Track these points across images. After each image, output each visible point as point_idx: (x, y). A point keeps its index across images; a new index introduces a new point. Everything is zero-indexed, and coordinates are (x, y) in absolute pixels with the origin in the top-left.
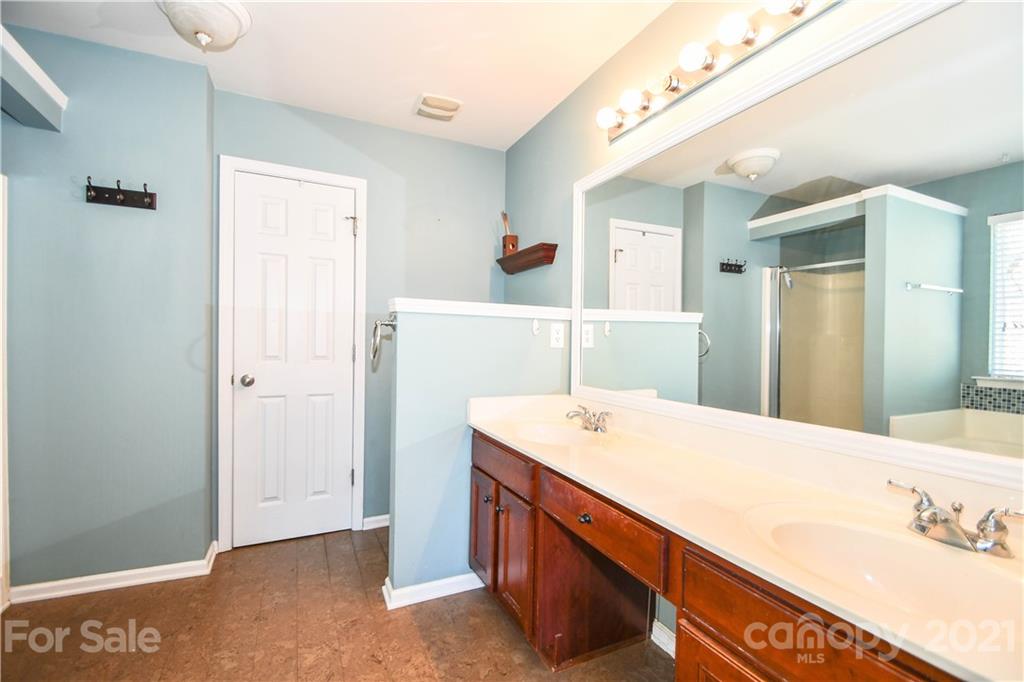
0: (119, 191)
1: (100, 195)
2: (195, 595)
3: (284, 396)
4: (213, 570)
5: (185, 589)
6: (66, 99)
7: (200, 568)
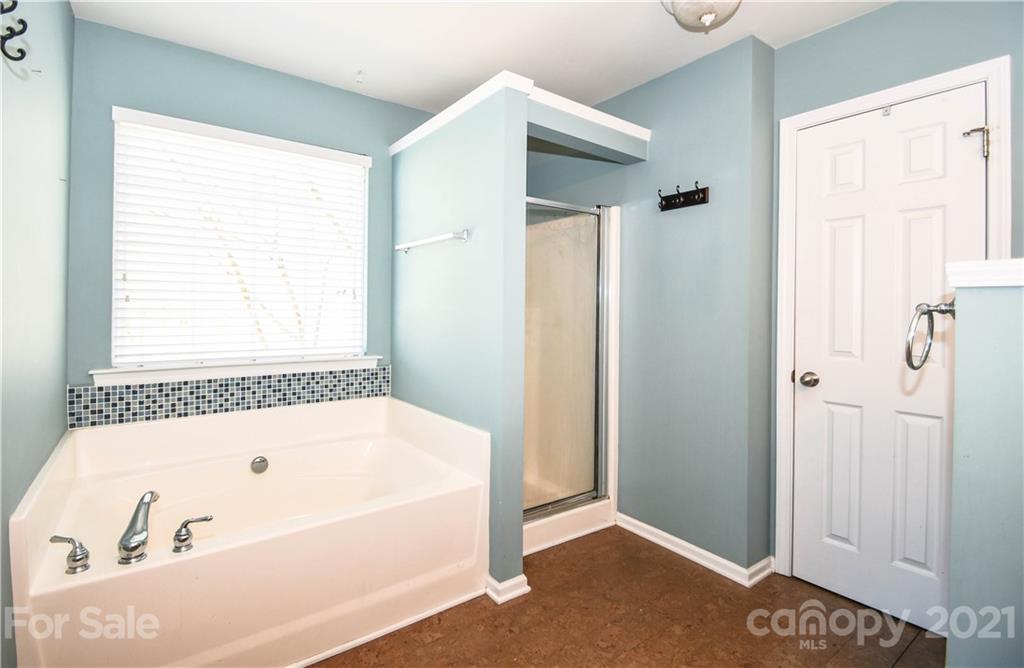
0: (679, 195)
1: (669, 203)
2: (720, 599)
3: (860, 407)
4: (755, 586)
5: (717, 587)
6: (649, 132)
7: (742, 576)
